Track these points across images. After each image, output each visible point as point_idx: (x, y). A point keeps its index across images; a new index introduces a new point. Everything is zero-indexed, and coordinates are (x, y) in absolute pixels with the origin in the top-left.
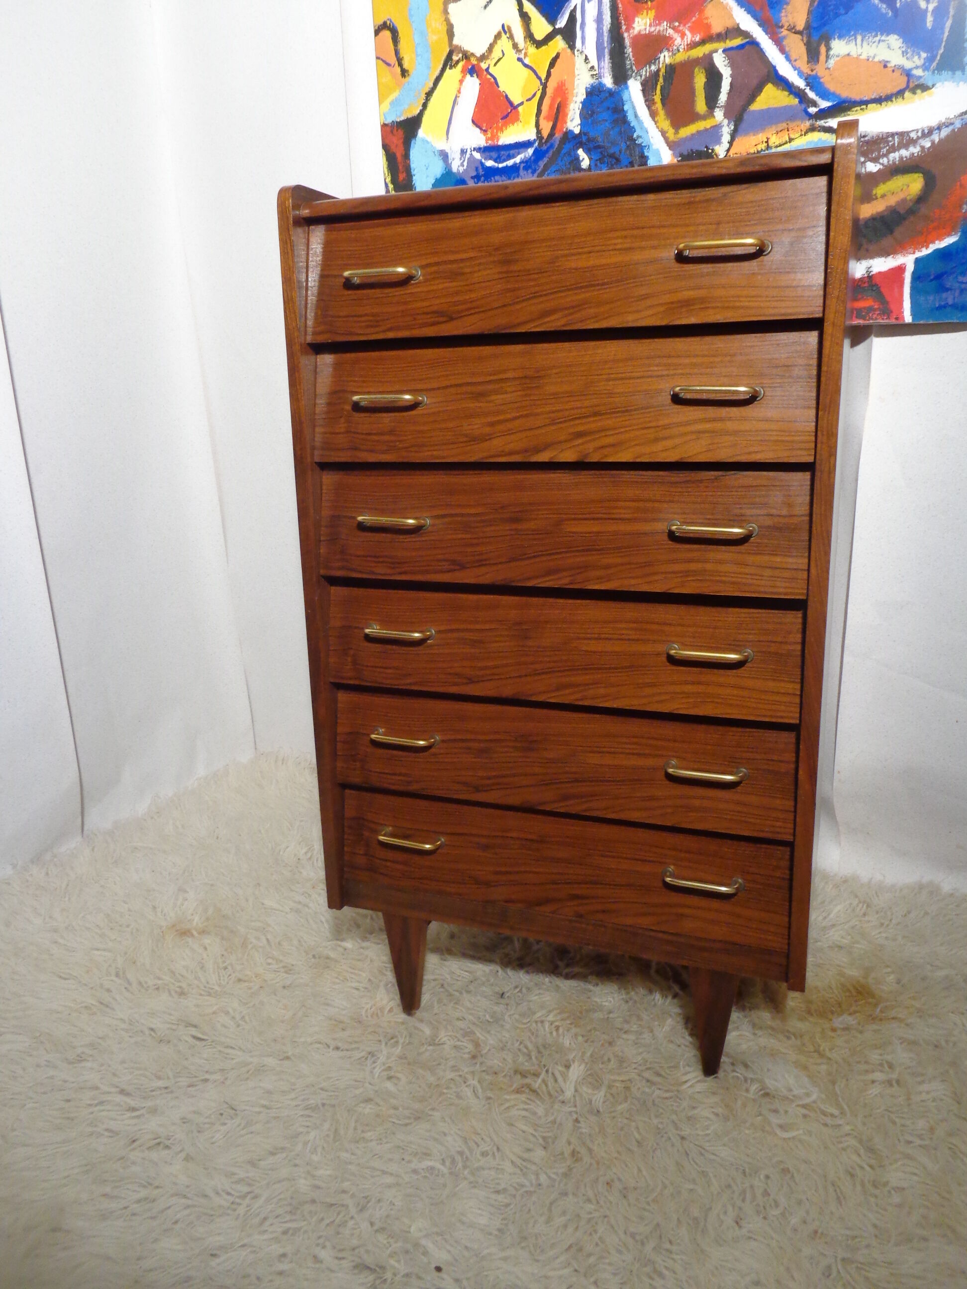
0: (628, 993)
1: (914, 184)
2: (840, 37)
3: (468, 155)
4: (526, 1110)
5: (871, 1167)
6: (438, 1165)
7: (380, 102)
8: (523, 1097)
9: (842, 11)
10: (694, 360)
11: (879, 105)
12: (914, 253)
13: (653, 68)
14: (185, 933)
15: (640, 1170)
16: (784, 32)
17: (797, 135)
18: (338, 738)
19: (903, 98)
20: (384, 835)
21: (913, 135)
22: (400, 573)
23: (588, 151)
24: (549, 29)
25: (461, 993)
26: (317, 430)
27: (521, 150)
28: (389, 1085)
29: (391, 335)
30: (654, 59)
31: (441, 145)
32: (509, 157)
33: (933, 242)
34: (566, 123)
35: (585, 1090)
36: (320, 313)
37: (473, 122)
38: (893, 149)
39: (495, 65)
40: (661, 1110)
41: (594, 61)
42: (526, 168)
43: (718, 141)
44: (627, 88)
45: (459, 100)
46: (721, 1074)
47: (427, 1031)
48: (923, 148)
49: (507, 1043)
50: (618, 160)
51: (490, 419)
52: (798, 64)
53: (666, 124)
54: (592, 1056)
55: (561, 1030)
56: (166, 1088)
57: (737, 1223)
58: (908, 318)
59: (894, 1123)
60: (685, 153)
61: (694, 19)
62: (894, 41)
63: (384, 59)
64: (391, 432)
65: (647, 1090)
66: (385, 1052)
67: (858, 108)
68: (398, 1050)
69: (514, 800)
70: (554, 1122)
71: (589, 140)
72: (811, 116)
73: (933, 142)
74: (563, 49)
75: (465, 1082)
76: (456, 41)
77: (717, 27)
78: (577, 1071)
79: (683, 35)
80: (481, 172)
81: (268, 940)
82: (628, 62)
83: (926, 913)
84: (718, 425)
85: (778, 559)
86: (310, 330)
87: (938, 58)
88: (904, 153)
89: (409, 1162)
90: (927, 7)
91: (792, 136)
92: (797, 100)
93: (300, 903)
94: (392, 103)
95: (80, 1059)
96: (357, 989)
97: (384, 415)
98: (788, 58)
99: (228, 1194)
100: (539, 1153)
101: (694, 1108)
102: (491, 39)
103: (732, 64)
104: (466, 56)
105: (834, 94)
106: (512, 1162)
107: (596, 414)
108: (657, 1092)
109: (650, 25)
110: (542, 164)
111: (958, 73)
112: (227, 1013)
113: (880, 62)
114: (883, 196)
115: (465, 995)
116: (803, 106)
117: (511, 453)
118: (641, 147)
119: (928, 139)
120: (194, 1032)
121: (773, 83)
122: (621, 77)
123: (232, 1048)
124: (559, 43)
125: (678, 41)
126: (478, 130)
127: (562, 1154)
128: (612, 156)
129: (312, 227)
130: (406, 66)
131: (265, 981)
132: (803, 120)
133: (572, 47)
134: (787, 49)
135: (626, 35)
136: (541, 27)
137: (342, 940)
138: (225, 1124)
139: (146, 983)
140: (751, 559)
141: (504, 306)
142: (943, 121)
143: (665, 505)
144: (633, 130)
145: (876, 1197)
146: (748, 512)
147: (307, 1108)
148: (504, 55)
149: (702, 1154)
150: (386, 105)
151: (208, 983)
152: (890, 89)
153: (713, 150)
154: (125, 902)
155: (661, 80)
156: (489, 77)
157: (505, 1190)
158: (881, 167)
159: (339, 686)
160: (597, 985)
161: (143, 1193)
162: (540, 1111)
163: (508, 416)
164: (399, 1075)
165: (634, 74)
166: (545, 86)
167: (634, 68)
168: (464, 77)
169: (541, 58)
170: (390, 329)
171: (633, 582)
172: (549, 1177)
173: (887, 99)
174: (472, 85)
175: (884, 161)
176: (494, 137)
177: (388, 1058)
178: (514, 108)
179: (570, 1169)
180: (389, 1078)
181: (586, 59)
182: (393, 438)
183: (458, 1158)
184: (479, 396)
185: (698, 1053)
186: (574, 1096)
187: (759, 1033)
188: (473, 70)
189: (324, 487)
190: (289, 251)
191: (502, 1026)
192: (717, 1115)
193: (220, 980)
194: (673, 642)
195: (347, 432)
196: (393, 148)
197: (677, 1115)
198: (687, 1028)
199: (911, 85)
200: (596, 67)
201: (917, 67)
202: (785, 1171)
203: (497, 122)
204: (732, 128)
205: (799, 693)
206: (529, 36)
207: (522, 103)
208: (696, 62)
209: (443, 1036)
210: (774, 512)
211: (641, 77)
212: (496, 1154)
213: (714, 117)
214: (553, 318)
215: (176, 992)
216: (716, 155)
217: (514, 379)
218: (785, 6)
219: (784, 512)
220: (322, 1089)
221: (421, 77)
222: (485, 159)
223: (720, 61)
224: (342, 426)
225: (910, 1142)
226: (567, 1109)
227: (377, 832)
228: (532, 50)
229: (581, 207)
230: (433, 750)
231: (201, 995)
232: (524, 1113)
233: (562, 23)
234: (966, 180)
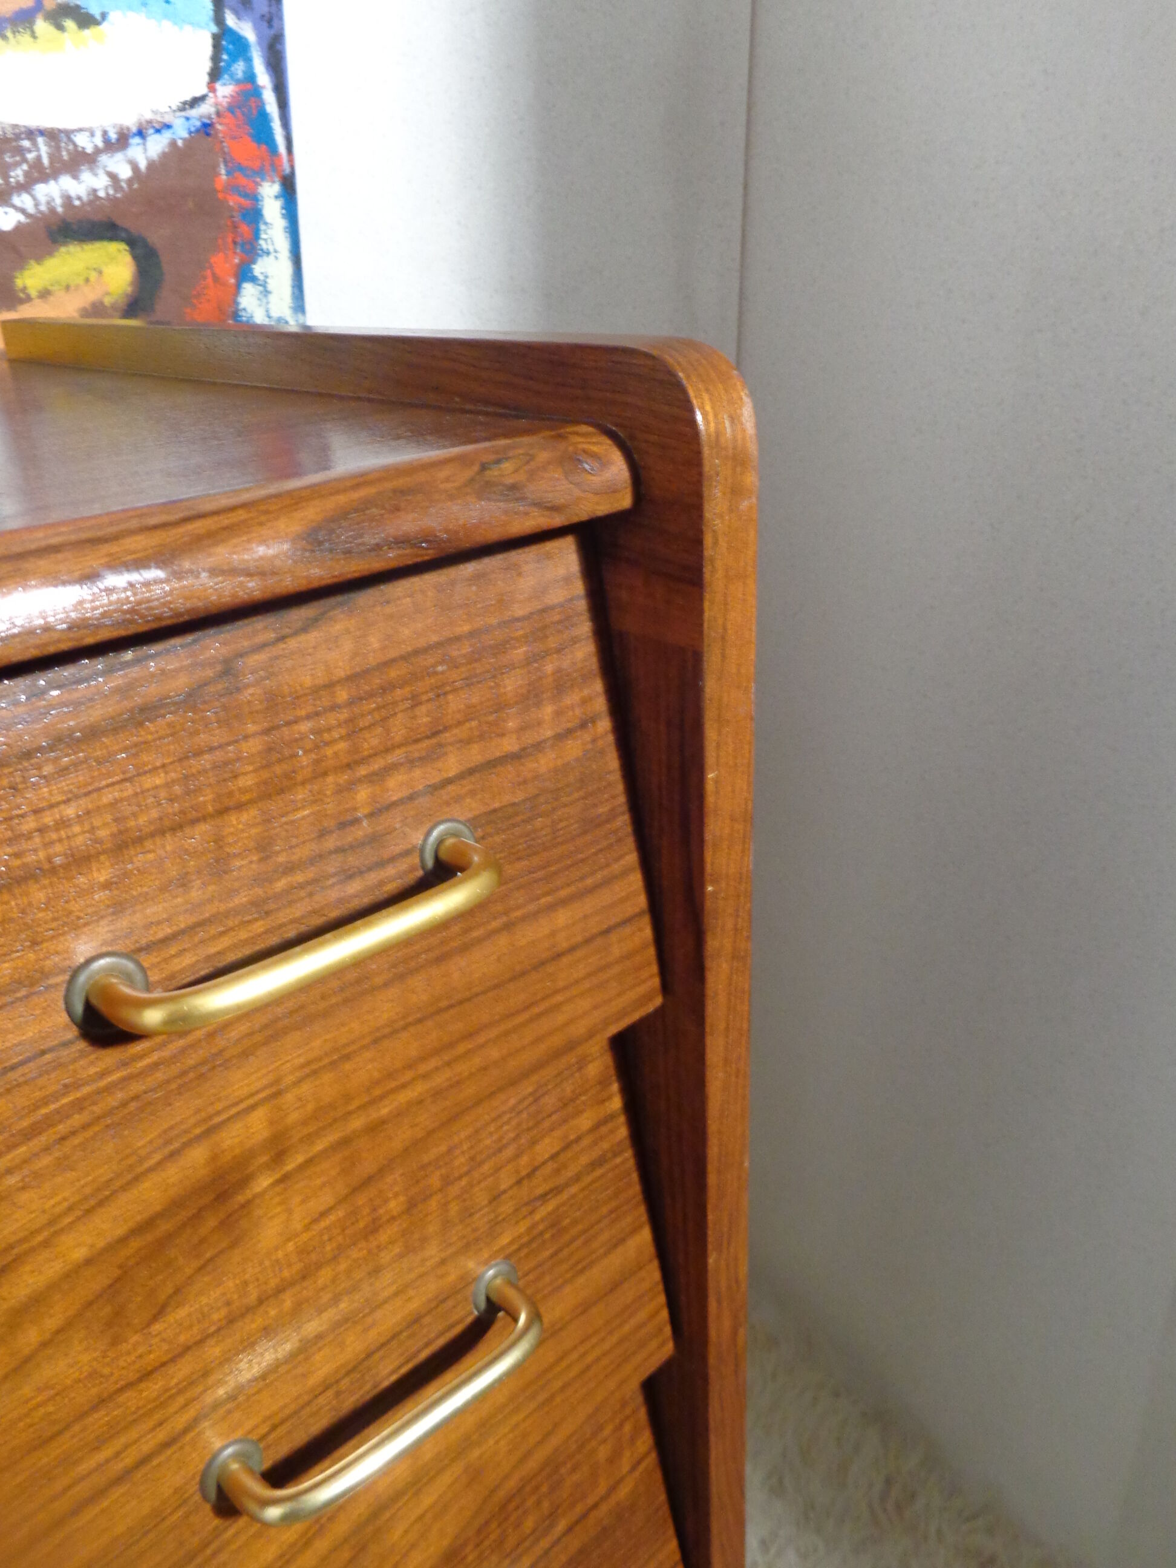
1: (113, 268)
19: (34, 36)
21: (83, 142)
38: (39, 174)
48: (113, 177)
73: (133, 166)
88: (71, 186)
114: (45, 294)
119: (119, 156)
142: (149, 116)
158: (22, 218)
175: (26, 202)
234: (223, 263)
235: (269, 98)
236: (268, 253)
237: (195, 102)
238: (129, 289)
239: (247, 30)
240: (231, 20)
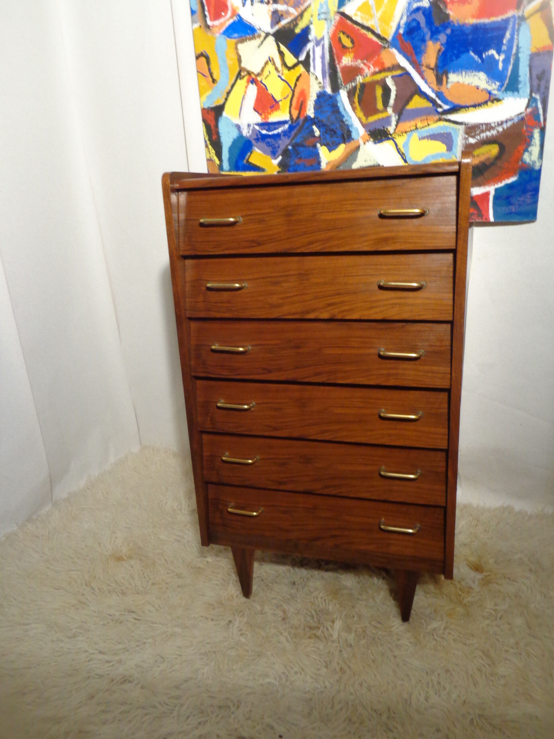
0: (359, 578)
1: (494, 150)
2: (454, 72)
3: (251, 128)
4: (314, 647)
5: (489, 665)
6: (273, 681)
7: (201, 95)
8: (312, 641)
9: (454, 58)
10: (389, 267)
11: (475, 108)
12: (494, 185)
13: (353, 84)
14: (119, 559)
15: (375, 676)
16: (424, 68)
17: (432, 122)
18: (204, 459)
19: (487, 105)
20: (231, 508)
21: (493, 125)
22: (236, 375)
23: (318, 127)
24: (295, 61)
25: (272, 584)
26: (187, 300)
27: (281, 125)
28: (243, 639)
29: (227, 252)
30: (353, 79)
31: (236, 121)
32: (275, 129)
33: (504, 180)
34: (306, 111)
35: (344, 634)
36: (186, 239)
37: (254, 109)
38: (483, 131)
39: (266, 78)
40: (382, 642)
41: (320, 79)
42: (284, 135)
43: (390, 124)
44: (339, 94)
45: (246, 97)
46: (411, 620)
47: (259, 608)
48: (498, 131)
49: (300, 610)
50: (335, 133)
51: (282, 296)
52: (432, 85)
53: (361, 115)
54: (345, 615)
55: (327, 602)
56: (124, 648)
57: (426, 700)
58: (492, 219)
59: (498, 640)
60: (372, 130)
61: (375, 59)
62: (482, 75)
63: (202, 72)
64: (229, 302)
65: (374, 631)
66: (238, 621)
67: (464, 110)
68: (245, 620)
69: (301, 488)
70: (329, 652)
71: (319, 121)
72: (438, 113)
73: (503, 129)
74: (304, 72)
75: (281, 634)
76: (243, 65)
77: (388, 64)
78: (338, 624)
79: (369, 68)
80: (259, 136)
81: (165, 560)
82: (339, 81)
83: (508, 523)
84: (403, 301)
85: (436, 368)
86: (181, 248)
87: (505, 85)
88: (488, 134)
89: (258, 680)
90: (499, 59)
91: (429, 123)
92: (430, 105)
93: (179, 536)
94: (208, 97)
95: (74, 636)
96: (217, 585)
97: (224, 293)
98: (426, 82)
99: (167, 704)
100: (324, 670)
101: (399, 640)
102: (262, 65)
103: (396, 84)
104: (249, 73)
105: (451, 102)
106: (311, 676)
107: (338, 294)
108: (380, 633)
109: (351, 61)
110: (293, 133)
111: (516, 93)
112: (150, 603)
113: (475, 86)
114: (478, 156)
115: (275, 585)
116: (435, 108)
117: (294, 314)
118: (348, 126)
119: (500, 127)
120: (134, 615)
121: (419, 95)
122: (336, 88)
123: (156, 623)
124: (301, 69)
125: (366, 70)
126: (257, 114)
127: (336, 670)
128: (332, 130)
129: (179, 193)
130: (215, 77)
131: (167, 583)
132: (434, 115)
133: (308, 70)
134: (425, 77)
135: (338, 66)
136: (290, 59)
137: (205, 557)
138: (159, 667)
139: (103, 589)
140: (421, 368)
141: (288, 238)
142: (509, 117)
143: (376, 340)
144: (343, 116)
145: (492, 681)
146: (419, 344)
147: (201, 654)
148: (270, 72)
149: (405, 664)
150: (204, 98)
151: (136, 586)
152: (481, 100)
153: (387, 129)
154: (83, 541)
155: (358, 91)
156: (262, 85)
157: (309, 692)
158: (477, 141)
159: (202, 432)
160: (343, 574)
161: (123, 708)
162: (321, 647)
163: (292, 294)
164: (247, 633)
165: (343, 87)
166: (293, 91)
167: (343, 84)
168: (248, 84)
169: (291, 76)
170: (226, 249)
171: (361, 379)
172: (330, 683)
173: (479, 105)
174: (253, 90)
175: (478, 137)
176: (266, 117)
177: (240, 623)
178: (277, 102)
179: (341, 678)
180: (241, 635)
181: (316, 77)
182: (230, 305)
183: (283, 676)
184: (275, 283)
185: (399, 610)
186: (338, 638)
187: (428, 596)
188: (253, 81)
189: (191, 329)
190: (169, 208)
191: (296, 601)
192: (411, 643)
193: (142, 584)
194: (382, 408)
195: (204, 301)
196: (209, 122)
197: (390, 644)
198: (391, 596)
199: (491, 99)
200: (322, 82)
201: (494, 90)
202: (447, 671)
203: (267, 110)
204: (397, 117)
205: (447, 433)
206: (284, 64)
207: (281, 100)
208: (377, 82)
209: (267, 609)
210: (432, 344)
211: (347, 88)
212: (302, 673)
213: (387, 111)
214: (314, 245)
215: (120, 592)
216: (389, 132)
217: (295, 275)
218: (424, 54)
219: (438, 344)
220: (208, 643)
221: (224, 83)
222: (262, 129)
223: (390, 82)
224: (201, 298)
225: (507, 651)
226: (335, 645)
227: (227, 506)
228: (286, 71)
229: (328, 187)
230: (256, 464)
231: (133, 593)
232: (314, 649)
233: (302, 58)
234: (521, 148)
235: (541, 111)
236: (533, 145)
237: (521, 113)
238: (496, 155)
239: (538, 97)
240: (534, 95)
